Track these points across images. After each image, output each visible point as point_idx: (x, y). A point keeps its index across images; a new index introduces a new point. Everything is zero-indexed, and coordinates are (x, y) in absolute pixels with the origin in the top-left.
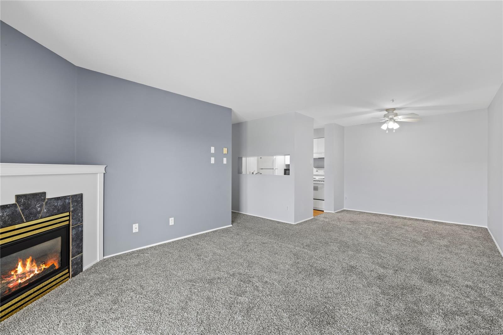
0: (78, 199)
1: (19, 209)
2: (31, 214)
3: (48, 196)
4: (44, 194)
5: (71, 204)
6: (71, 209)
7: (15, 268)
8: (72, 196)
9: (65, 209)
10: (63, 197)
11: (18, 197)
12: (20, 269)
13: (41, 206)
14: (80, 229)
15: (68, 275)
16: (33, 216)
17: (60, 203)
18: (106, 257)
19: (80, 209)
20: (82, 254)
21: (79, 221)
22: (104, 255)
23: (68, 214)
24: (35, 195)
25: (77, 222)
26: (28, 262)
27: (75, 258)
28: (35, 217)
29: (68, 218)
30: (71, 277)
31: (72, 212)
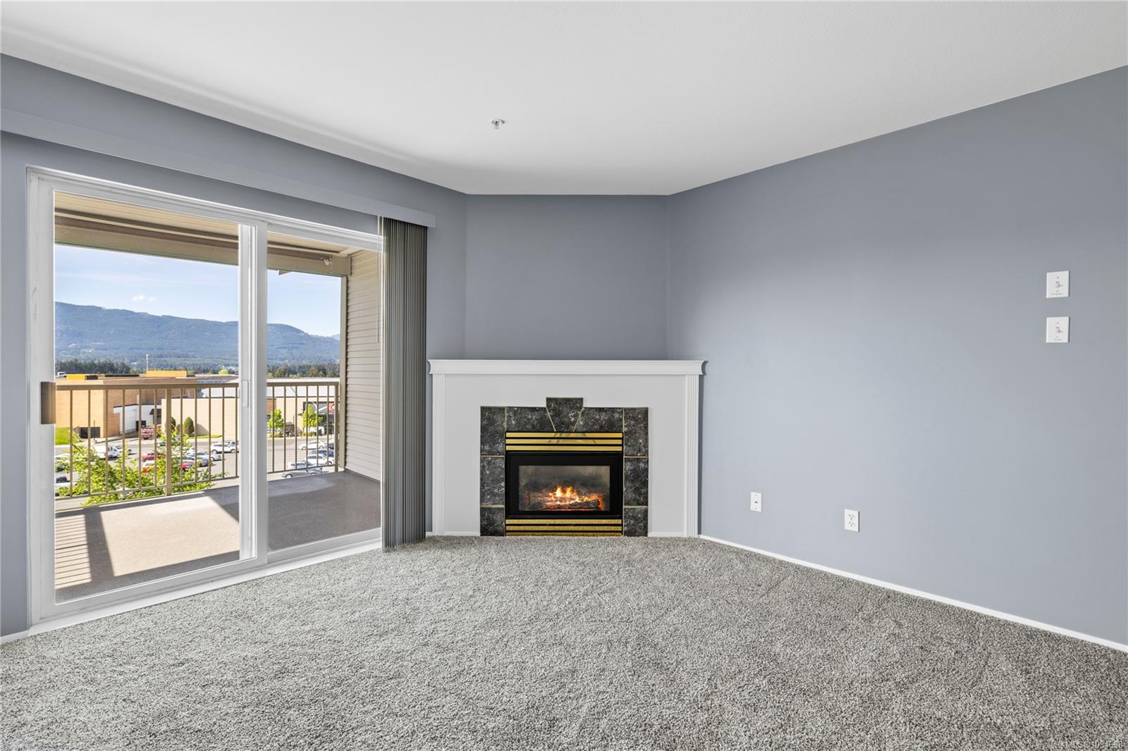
0: (640, 418)
2: (562, 423)
3: (586, 404)
4: (581, 400)
5: (623, 422)
6: (625, 429)
7: (554, 490)
8: (625, 409)
9: (611, 427)
10: (610, 408)
11: (549, 400)
12: (559, 493)
13: (576, 416)
14: (642, 465)
15: (619, 528)
16: (564, 427)
17: (603, 417)
18: (702, 537)
19: (641, 432)
20: (645, 507)
21: (640, 451)
22: (699, 533)
23: (620, 435)
24: (567, 401)
25: (635, 452)
26: (569, 490)
27: (631, 509)
28: (568, 427)
29: (620, 442)
30: (624, 533)
31: (624, 434)
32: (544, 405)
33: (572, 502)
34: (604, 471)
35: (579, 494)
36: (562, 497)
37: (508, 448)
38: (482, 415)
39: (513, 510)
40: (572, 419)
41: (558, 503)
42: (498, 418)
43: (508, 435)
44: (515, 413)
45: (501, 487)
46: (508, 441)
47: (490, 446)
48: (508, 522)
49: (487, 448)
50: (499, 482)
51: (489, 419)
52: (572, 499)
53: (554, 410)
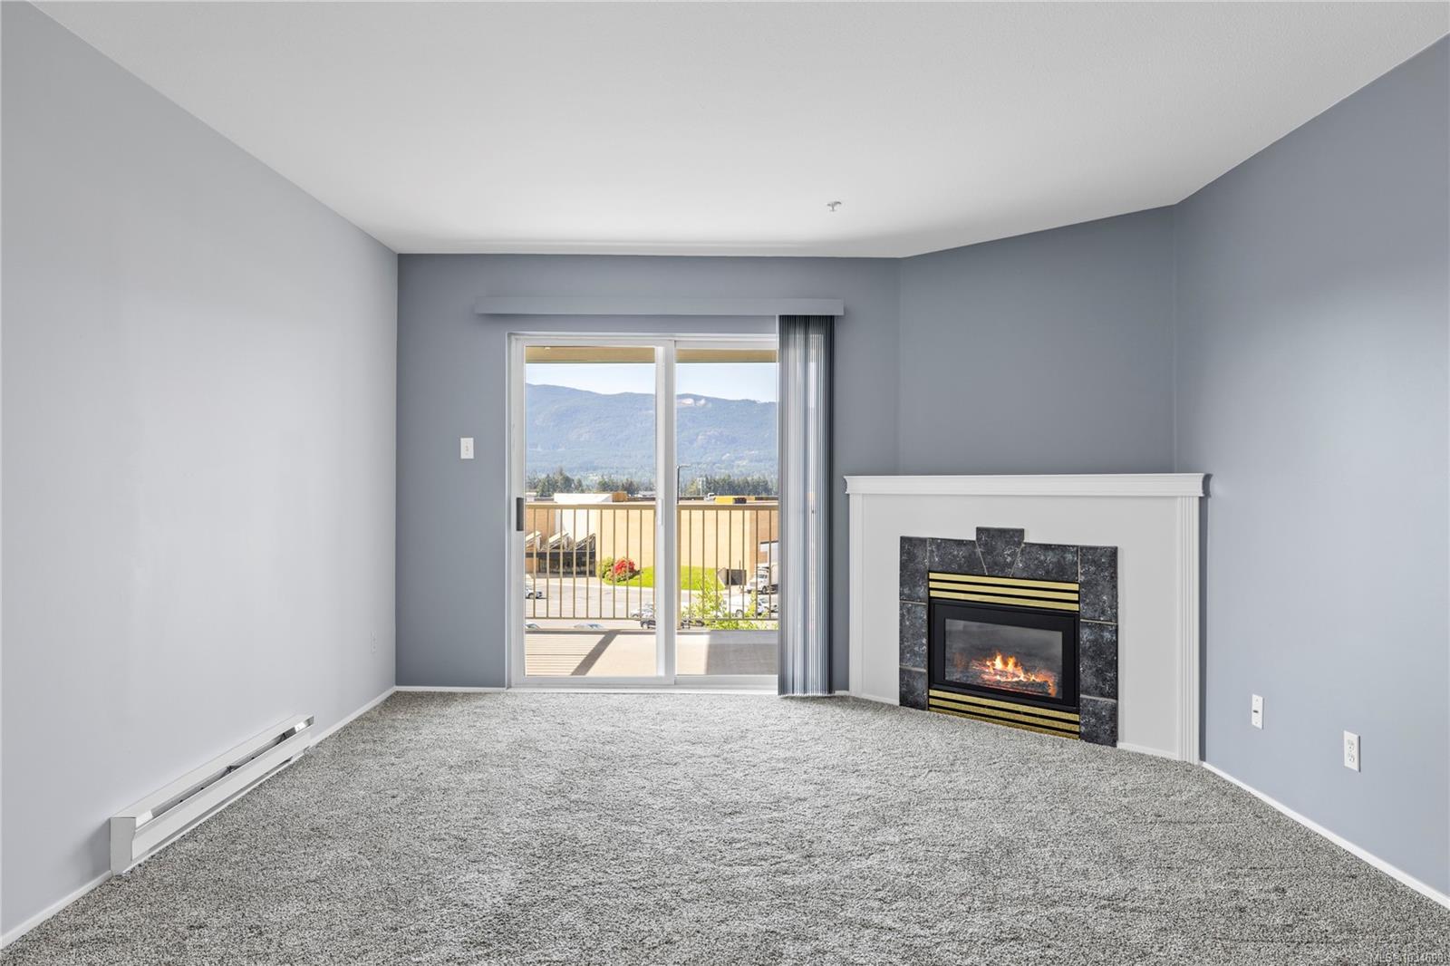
0: (1103, 563)
1: (979, 550)
2: (996, 564)
3: (1029, 538)
4: (1021, 532)
5: (1079, 566)
6: (1081, 578)
7: (993, 658)
8: (1082, 548)
9: (1061, 573)
10: (1059, 546)
11: (979, 530)
12: (998, 663)
13: (1013, 555)
14: (1107, 635)
15: (1076, 728)
16: (998, 569)
17: (1051, 557)
18: (1206, 765)
19: (1105, 584)
20: (1114, 701)
21: (1103, 613)
22: (1202, 757)
23: (1075, 587)
24: (1003, 533)
25: (1097, 615)
26: (1011, 662)
27: (1091, 700)
28: (1003, 571)
29: (1075, 597)
30: (1081, 736)
31: (1081, 585)
32: (974, 538)
33: (1016, 679)
34: (1055, 639)
35: (1026, 671)
36: (1002, 670)
37: (933, 594)
38: (902, 548)
39: (936, 678)
40: (1009, 559)
41: (998, 678)
42: (919, 552)
43: (932, 576)
44: (938, 546)
45: (923, 645)
46: (932, 585)
47: (910, 589)
48: (933, 693)
49: (906, 591)
50: (920, 637)
51: (909, 553)
52: (1014, 675)
53: (986, 544)
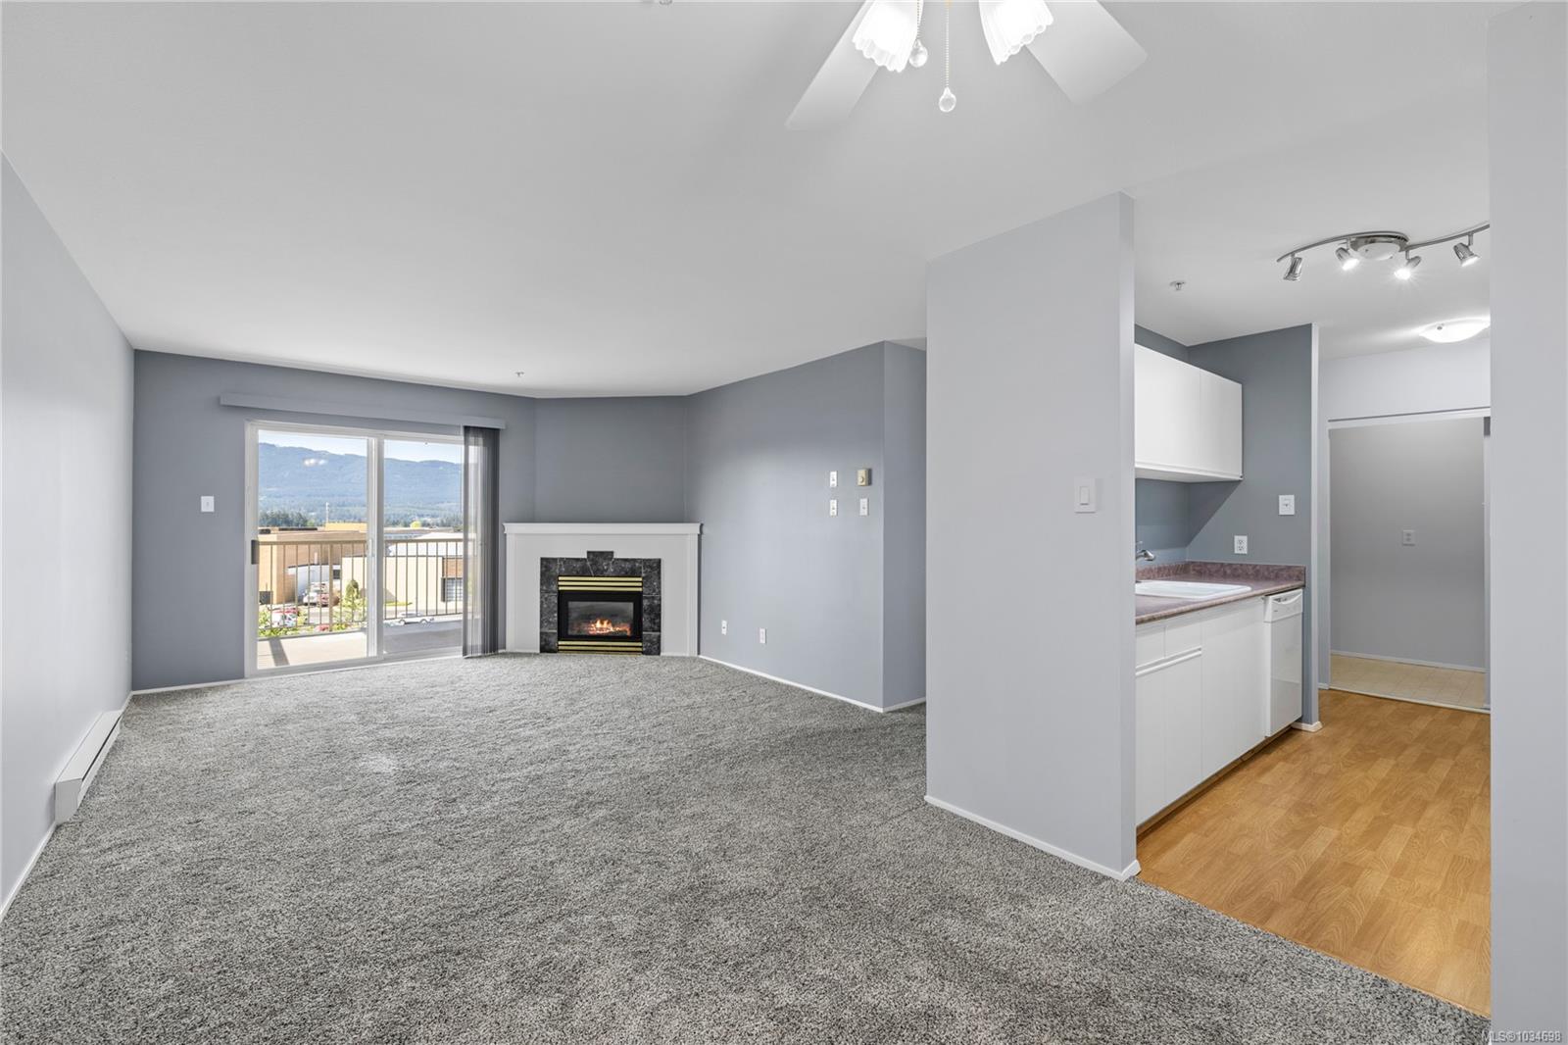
0: (653, 567)
1: (588, 563)
2: (598, 570)
3: (616, 556)
4: (612, 553)
5: (642, 569)
6: (643, 575)
7: (595, 621)
8: (643, 560)
9: (633, 573)
10: (632, 559)
11: (589, 553)
12: (598, 625)
13: (608, 565)
14: (656, 602)
15: (640, 649)
16: (600, 573)
17: (628, 565)
18: (701, 656)
19: (655, 577)
20: (659, 633)
21: (654, 591)
22: (699, 653)
23: (640, 579)
24: (602, 553)
25: (651, 592)
26: (605, 622)
27: (648, 634)
28: (602, 573)
29: (640, 584)
30: (643, 653)
31: (643, 578)
32: (585, 557)
33: (608, 629)
34: (629, 607)
35: (613, 626)
36: (600, 627)
37: (560, 588)
38: (542, 564)
39: (563, 635)
40: (606, 567)
41: (598, 630)
42: (552, 566)
43: (560, 578)
44: (564, 562)
45: (555, 617)
46: (560, 583)
47: (546, 587)
48: (560, 643)
49: (544, 588)
50: (553, 613)
51: (546, 567)
53: (592, 560)
